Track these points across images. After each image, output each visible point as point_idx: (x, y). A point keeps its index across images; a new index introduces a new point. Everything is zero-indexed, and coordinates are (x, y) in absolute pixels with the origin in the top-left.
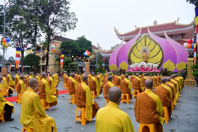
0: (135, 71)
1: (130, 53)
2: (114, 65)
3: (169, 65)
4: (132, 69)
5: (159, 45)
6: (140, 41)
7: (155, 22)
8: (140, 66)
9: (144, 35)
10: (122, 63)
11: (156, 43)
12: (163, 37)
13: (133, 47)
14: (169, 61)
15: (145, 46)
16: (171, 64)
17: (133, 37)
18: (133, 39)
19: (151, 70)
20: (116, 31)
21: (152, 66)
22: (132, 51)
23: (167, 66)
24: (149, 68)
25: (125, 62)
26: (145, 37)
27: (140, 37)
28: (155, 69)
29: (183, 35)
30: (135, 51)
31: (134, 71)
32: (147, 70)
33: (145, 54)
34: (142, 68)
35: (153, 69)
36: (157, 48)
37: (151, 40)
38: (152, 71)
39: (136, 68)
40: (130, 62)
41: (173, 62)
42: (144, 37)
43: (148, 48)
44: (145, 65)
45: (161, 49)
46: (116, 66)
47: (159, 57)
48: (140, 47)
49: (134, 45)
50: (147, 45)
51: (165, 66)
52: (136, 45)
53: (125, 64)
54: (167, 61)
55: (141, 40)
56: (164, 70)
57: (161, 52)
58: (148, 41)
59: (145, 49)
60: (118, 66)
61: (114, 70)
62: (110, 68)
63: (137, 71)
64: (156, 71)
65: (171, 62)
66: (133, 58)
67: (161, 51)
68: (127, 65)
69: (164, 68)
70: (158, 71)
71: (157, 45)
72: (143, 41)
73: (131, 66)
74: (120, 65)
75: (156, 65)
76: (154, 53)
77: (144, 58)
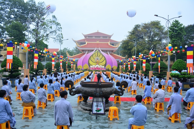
1: (89, 59)
2: (81, 66)
3: (109, 67)
4: (92, 68)
5: (104, 57)
6: (95, 54)
11: (103, 56)
13: (91, 57)
14: (109, 65)
22: (90, 58)
24: (101, 68)
25: (87, 64)
28: (103, 68)
29: (112, 51)
30: (92, 58)
33: (98, 61)
34: (97, 68)
36: (103, 58)
37: (100, 54)
38: (102, 70)
39: (94, 68)
40: (89, 65)
42: (97, 52)
43: (99, 58)
44: (99, 67)
45: (105, 59)
47: (104, 63)
48: (95, 57)
50: (98, 56)
51: (107, 67)
52: (92, 55)
56: (108, 69)
57: (105, 60)
58: (99, 54)
60: (83, 66)
63: (95, 70)
66: (91, 62)
68: (88, 66)
69: (108, 68)
70: (105, 70)
71: (103, 57)
72: (96, 54)
73: (91, 66)
74: (84, 66)
75: (103, 67)
76: (101, 61)
77: (97, 63)
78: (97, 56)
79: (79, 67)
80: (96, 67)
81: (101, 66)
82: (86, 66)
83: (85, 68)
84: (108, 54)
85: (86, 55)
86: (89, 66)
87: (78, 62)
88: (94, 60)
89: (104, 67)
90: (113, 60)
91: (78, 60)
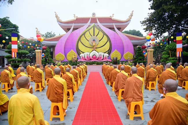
0: (88, 61)
1: (78, 42)
2: (62, 54)
4: (83, 58)
5: (107, 36)
6: (88, 30)
7: (94, 14)
8: (92, 55)
9: (93, 25)
10: (70, 52)
11: (105, 34)
12: (112, 28)
13: (81, 36)
14: (116, 50)
15: (94, 35)
16: (117, 53)
17: (83, 26)
18: (82, 28)
19: (102, 60)
20: (57, 17)
21: (103, 56)
22: (80, 39)
23: (115, 55)
24: (101, 58)
25: (73, 51)
26: (94, 27)
27: (89, 26)
28: (106, 58)
29: (119, 29)
30: (83, 39)
31: (86, 60)
32: (99, 59)
33: (95, 44)
34: (94, 57)
35: (104, 58)
36: (105, 39)
37: (99, 31)
38: (104, 60)
39: (87, 57)
40: (78, 52)
41: (119, 51)
42: (92, 27)
43: (97, 38)
44: (97, 55)
45: (109, 39)
46: (64, 56)
47: (107, 47)
48: (89, 36)
49: (82, 34)
50: (96, 35)
51: (112, 55)
52: (84, 34)
53: (73, 54)
54: (115, 51)
55: (90, 29)
58: (97, 31)
59: (94, 38)
60: (66, 56)
61: (62, 60)
62: (56, 57)
63: (89, 61)
64: (108, 60)
65: (118, 52)
66: (81, 47)
67: (108, 41)
68: (76, 54)
69: (115, 58)
70: (109, 60)
71: (105, 36)
72: (91, 31)
73: (82, 55)
74: (68, 54)
75: (106, 55)
76: (102, 43)
77: (94, 48)
78: (93, 35)
79: (59, 56)
80: (91, 55)
81: (101, 53)
82: (72, 55)
83: (69, 58)
84: (115, 31)
85: (71, 34)
86: (79, 54)
87: (56, 48)
88: (87, 44)
89: (108, 55)
90: (124, 41)
91: (56, 44)
